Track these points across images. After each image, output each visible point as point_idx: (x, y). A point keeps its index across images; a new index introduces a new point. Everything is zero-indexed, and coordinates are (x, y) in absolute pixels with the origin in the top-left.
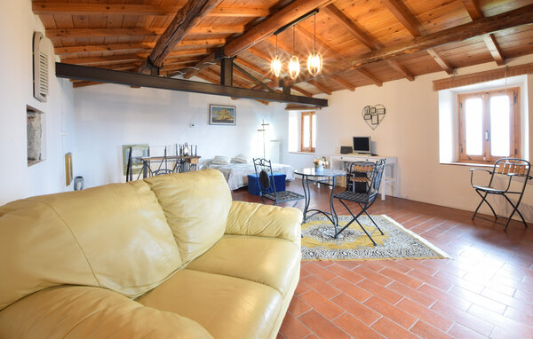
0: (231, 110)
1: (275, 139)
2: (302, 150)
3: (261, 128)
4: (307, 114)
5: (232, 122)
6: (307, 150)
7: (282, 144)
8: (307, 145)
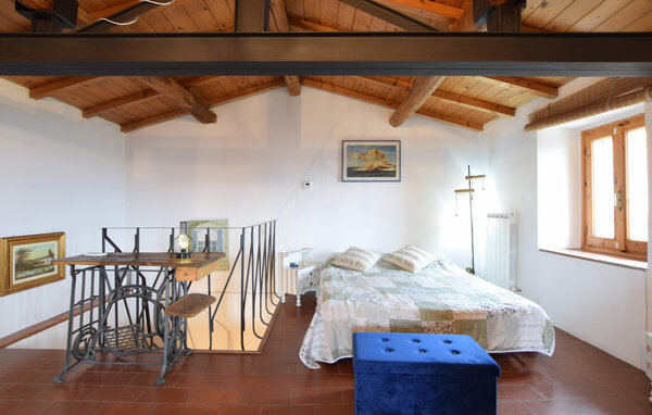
0: (392, 149)
1: (499, 210)
2: (586, 246)
3: (465, 185)
4: (602, 131)
5: (392, 174)
6: (605, 247)
7: (518, 226)
8: (604, 228)
